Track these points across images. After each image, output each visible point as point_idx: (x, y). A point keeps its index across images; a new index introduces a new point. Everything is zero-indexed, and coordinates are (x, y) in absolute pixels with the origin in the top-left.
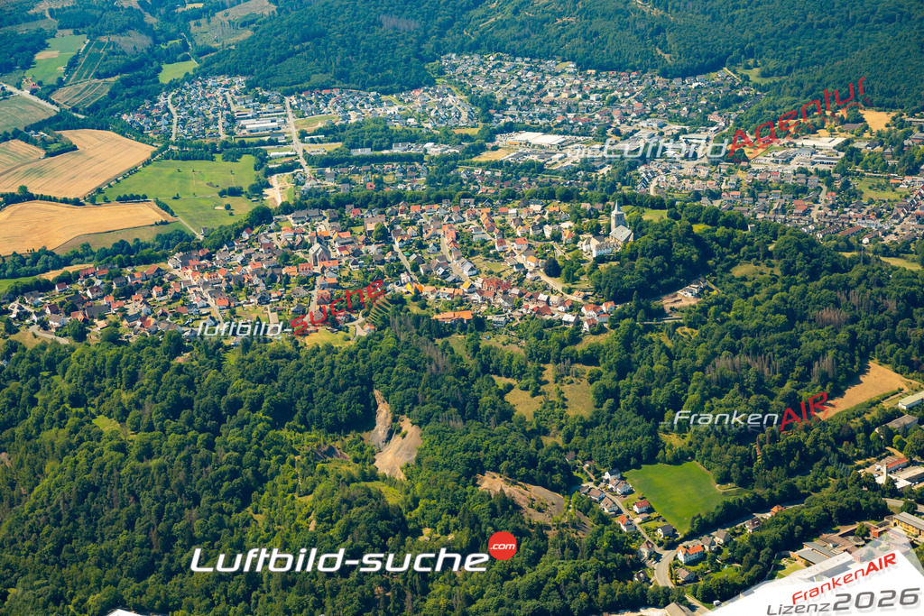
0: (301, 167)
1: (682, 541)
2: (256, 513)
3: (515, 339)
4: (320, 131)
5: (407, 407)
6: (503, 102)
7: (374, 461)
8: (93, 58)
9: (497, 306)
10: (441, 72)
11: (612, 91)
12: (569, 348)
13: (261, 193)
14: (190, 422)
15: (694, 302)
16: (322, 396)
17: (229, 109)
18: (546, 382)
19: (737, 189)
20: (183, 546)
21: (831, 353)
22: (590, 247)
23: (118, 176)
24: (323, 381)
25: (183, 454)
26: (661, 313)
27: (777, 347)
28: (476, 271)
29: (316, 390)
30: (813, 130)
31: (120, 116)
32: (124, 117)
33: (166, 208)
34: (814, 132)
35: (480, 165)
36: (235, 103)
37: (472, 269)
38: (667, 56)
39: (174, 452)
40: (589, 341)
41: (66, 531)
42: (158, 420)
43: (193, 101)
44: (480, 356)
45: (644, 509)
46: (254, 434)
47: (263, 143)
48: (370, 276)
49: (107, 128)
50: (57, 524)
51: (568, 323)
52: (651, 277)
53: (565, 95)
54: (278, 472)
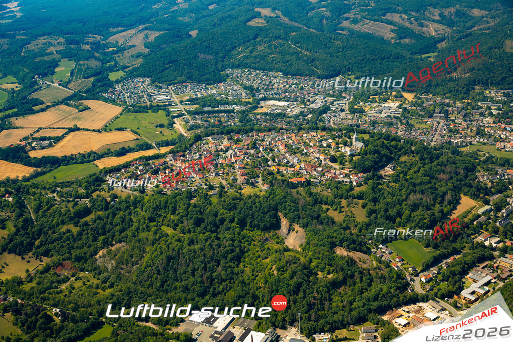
0: (185, 115)
1: (420, 273)
2: (245, 267)
3: (326, 189)
4: (187, 100)
5: (296, 220)
6: (258, 88)
7: (284, 243)
8: (80, 70)
9: (313, 175)
10: (228, 76)
11: (300, 84)
12: (351, 193)
13: (172, 127)
14: (205, 228)
15: (392, 172)
16: (258, 216)
17: (147, 91)
18: (343, 207)
19: (365, 123)
20: (218, 283)
21: (449, 192)
22: (347, 150)
23: (112, 119)
24: (257, 209)
25: (208, 243)
26: (381, 177)
27: (430, 190)
28: (299, 161)
29: (255, 213)
30: (385, 100)
31: (101, 94)
32: (104, 95)
33: (136, 133)
34: (386, 101)
35: (258, 114)
36: (149, 89)
37: (298, 160)
38: (318, 70)
39: (204, 242)
40: (357, 190)
41: (164, 277)
42: (192, 228)
43: (131, 88)
44: (313, 197)
45: (400, 260)
46: (236, 233)
47: (166, 105)
48: (256, 163)
49: (98, 100)
50: (158, 274)
51: (346, 182)
52: (376, 163)
53: (282, 85)
54: (249, 250)
